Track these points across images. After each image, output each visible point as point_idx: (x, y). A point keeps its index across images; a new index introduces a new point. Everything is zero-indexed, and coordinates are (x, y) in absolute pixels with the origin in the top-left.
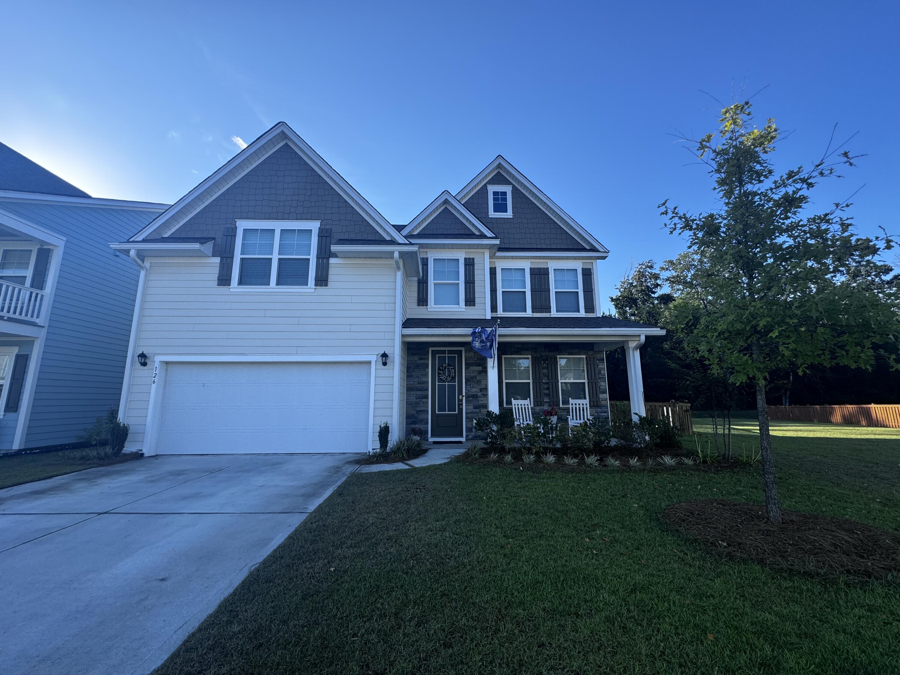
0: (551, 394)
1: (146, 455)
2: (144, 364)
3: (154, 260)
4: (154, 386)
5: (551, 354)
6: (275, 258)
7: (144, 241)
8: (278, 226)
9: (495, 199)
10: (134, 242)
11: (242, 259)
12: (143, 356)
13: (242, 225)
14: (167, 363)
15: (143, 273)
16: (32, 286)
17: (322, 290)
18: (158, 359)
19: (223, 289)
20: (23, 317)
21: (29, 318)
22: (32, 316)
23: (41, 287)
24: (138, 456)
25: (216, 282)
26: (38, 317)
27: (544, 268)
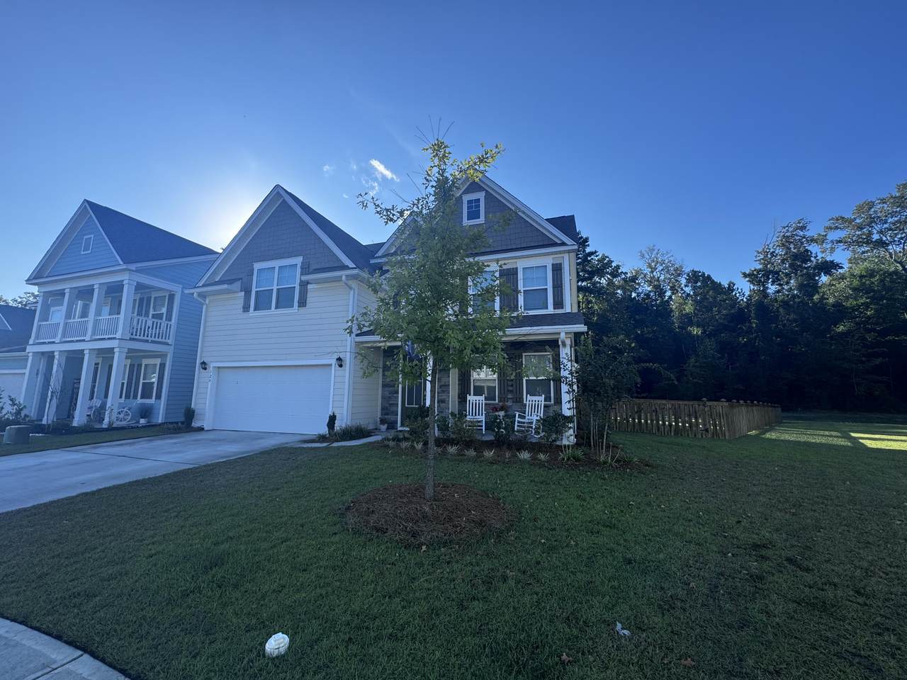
0: (515, 391)
1: (206, 429)
2: (205, 369)
3: (211, 298)
4: (210, 383)
5: (517, 352)
6: (275, 288)
7: (203, 286)
8: (276, 264)
9: (468, 208)
10: (198, 287)
11: (257, 292)
12: (204, 363)
13: (257, 266)
14: (219, 368)
15: (204, 307)
16: (166, 320)
17: (302, 310)
18: (212, 365)
19: (246, 314)
20: (160, 340)
21: (163, 340)
22: (165, 339)
23: (170, 320)
24: (201, 429)
25: (242, 310)
26: (169, 339)
27: (513, 269)
